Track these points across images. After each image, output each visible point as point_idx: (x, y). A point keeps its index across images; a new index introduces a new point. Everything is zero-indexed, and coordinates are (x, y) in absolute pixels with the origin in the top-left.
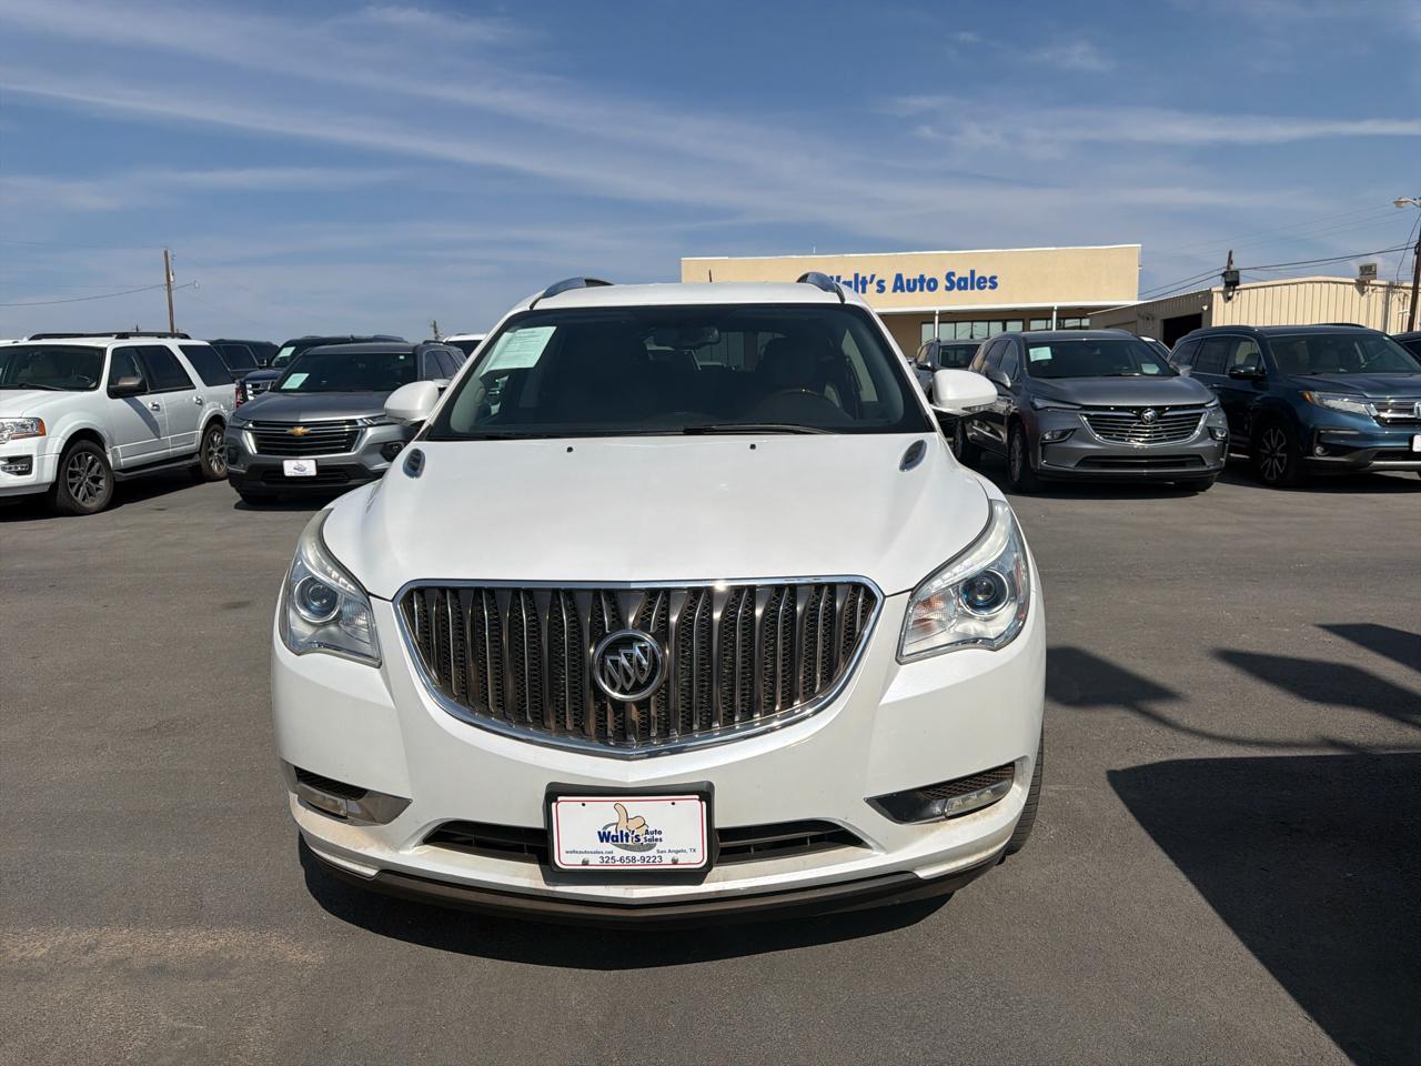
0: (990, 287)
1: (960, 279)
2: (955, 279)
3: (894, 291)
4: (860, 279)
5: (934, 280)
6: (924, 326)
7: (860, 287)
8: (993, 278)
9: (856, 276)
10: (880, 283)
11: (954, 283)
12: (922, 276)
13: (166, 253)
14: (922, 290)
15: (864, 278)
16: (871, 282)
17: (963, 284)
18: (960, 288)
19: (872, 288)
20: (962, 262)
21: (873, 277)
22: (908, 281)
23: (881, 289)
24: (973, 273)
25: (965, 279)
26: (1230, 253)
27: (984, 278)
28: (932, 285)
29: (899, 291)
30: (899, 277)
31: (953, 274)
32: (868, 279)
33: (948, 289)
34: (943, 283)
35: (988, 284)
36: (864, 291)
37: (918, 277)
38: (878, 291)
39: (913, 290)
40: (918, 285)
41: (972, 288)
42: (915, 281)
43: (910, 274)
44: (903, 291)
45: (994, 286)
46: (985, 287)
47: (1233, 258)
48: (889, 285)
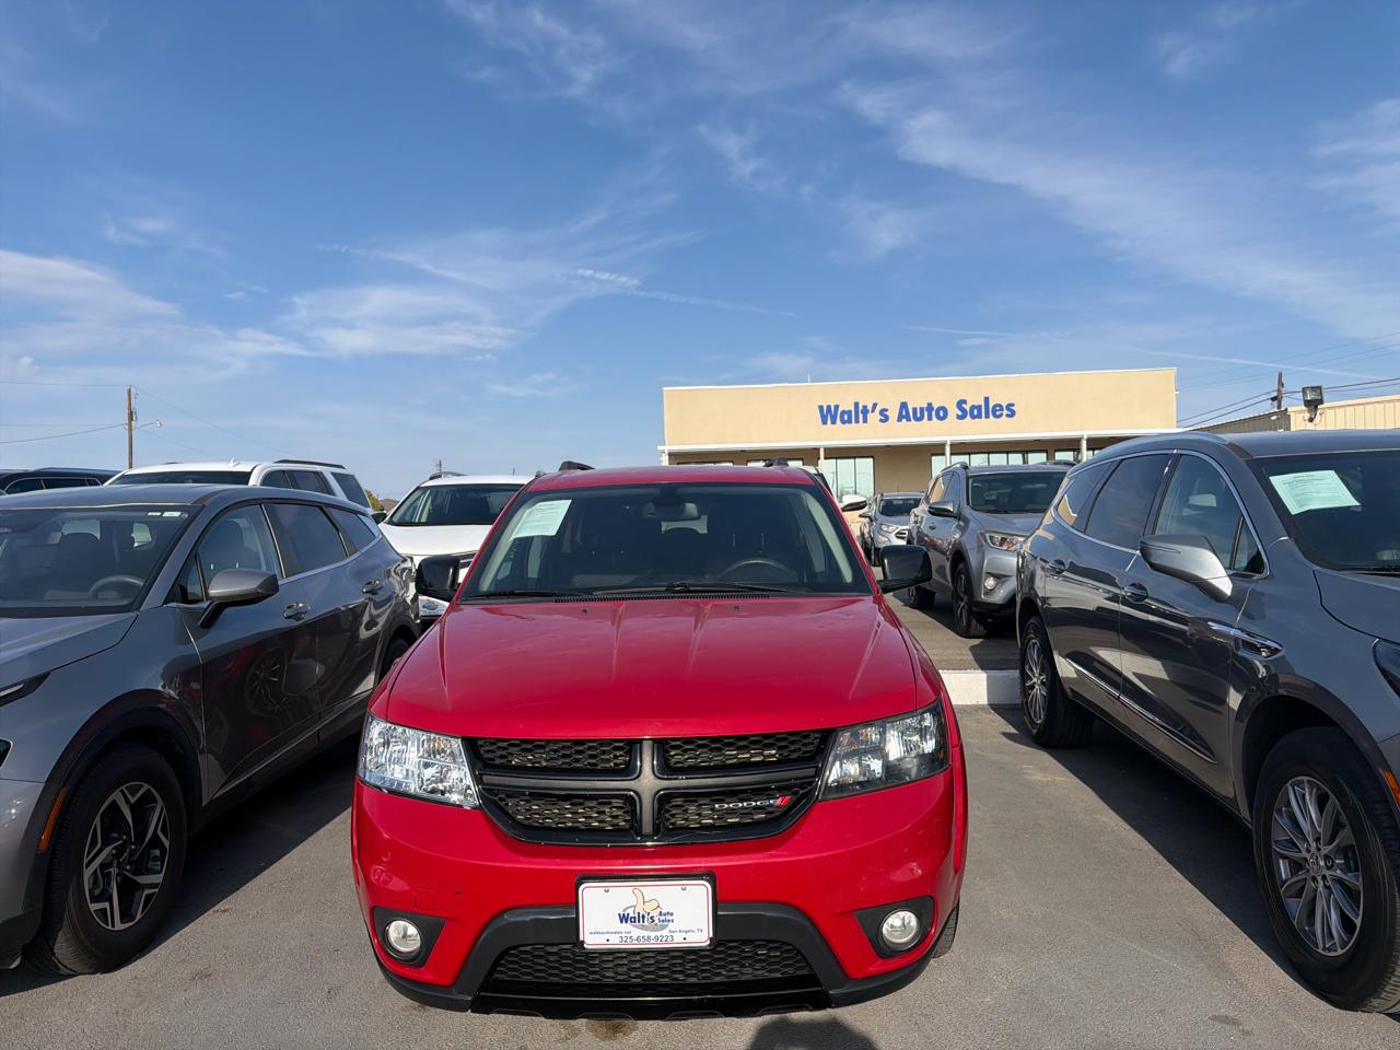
0: (1007, 416)
1: (973, 407)
2: (967, 407)
3: (899, 420)
4: (861, 408)
5: (943, 409)
6: (933, 458)
7: (861, 416)
8: (1009, 406)
9: (856, 405)
10: (883, 412)
11: (966, 412)
12: (930, 405)
13: (129, 391)
14: (930, 418)
15: (865, 407)
16: (873, 411)
17: (976, 413)
18: (973, 417)
19: (874, 417)
20: (974, 389)
21: (875, 405)
22: (915, 410)
23: (885, 419)
24: (987, 400)
25: (979, 407)
26: (1280, 376)
27: (1000, 406)
28: (942, 413)
29: (904, 420)
30: (904, 405)
31: (965, 402)
32: (870, 408)
33: (959, 417)
34: (953, 411)
35: (1005, 412)
36: (865, 421)
37: (925, 406)
38: (881, 421)
39: (921, 419)
40: (926, 413)
41: (987, 416)
42: (922, 409)
43: (916, 402)
44: (909, 420)
45: (1012, 414)
46: (1001, 415)
47: (1283, 380)
48: (893, 414)
